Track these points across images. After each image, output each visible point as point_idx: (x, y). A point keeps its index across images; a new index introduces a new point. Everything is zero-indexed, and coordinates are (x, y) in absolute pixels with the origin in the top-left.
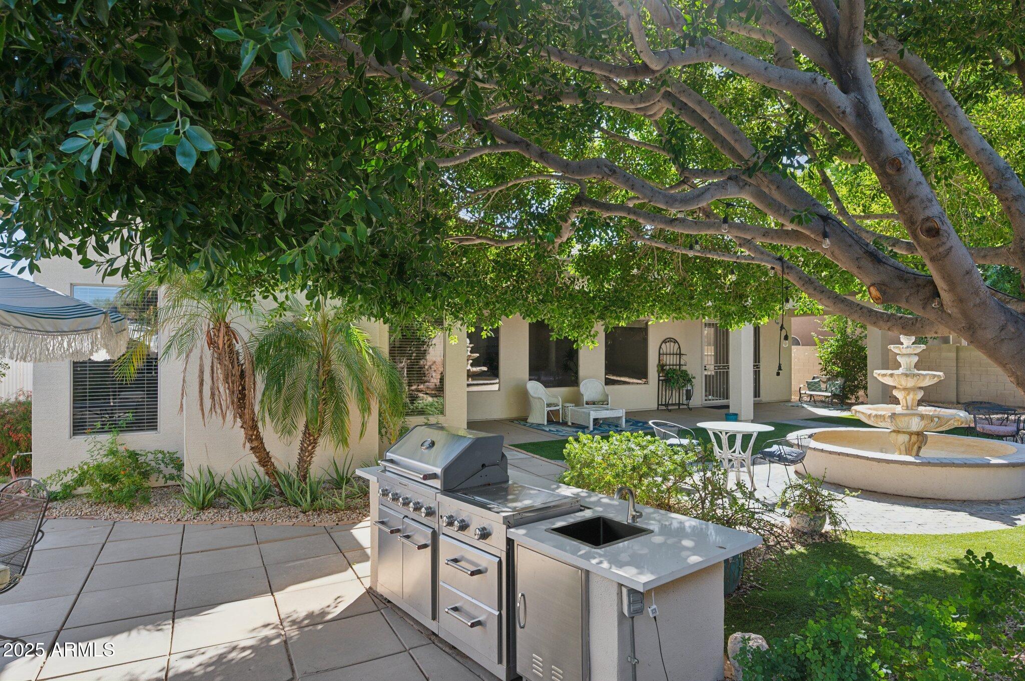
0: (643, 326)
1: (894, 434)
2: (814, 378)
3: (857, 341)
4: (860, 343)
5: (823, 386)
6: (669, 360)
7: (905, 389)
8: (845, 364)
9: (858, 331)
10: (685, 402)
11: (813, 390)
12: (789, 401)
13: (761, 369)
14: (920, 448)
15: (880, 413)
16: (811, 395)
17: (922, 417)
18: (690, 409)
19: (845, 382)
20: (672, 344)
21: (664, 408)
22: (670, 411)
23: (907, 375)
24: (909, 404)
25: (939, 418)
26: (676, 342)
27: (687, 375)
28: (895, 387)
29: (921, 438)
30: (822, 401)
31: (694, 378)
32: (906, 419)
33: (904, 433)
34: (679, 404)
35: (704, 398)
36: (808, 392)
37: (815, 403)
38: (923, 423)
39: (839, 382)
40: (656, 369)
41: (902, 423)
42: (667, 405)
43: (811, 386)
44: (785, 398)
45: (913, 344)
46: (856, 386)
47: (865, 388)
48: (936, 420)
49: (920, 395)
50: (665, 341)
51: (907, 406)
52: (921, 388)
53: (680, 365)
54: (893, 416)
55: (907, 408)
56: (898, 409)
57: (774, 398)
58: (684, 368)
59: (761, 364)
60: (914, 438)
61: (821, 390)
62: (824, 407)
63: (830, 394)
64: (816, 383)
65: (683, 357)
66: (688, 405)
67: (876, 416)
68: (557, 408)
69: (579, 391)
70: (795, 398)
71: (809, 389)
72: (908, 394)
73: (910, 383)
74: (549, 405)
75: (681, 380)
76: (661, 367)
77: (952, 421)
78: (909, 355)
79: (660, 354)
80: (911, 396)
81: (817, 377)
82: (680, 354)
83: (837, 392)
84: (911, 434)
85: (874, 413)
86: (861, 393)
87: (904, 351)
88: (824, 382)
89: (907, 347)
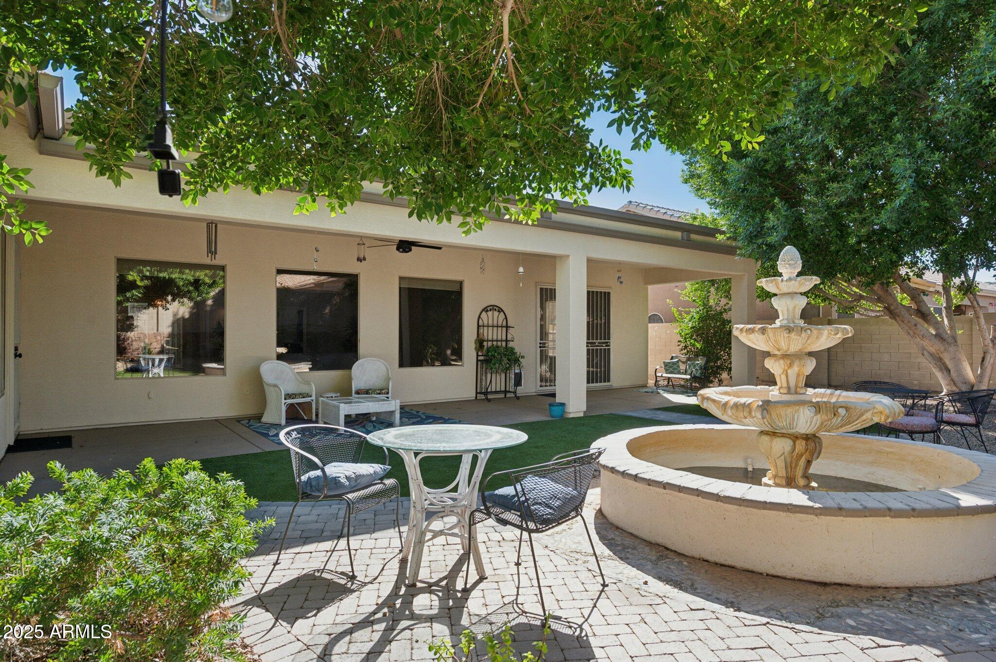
0: (455, 288)
1: (766, 439)
2: (672, 358)
3: (721, 313)
4: (725, 316)
5: (682, 367)
6: (489, 334)
7: (785, 356)
8: (707, 341)
9: (724, 301)
10: (512, 390)
11: (671, 373)
12: (645, 386)
13: (612, 347)
14: (809, 463)
15: (743, 400)
16: (669, 379)
17: (818, 407)
18: (518, 398)
19: (707, 363)
20: (496, 313)
21: (483, 397)
22: (489, 400)
23: (789, 329)
24: (792, 383)
25: (847, 409)
26: (500, 310)
27: (514, 353)
28: (767, 354)
29: (811, 445)
30: (683, 386)
31: (523, 357)
32: (789, 411)
33: (783, 435)
34: (505, 392)
35: (539, 383)
36: (665, 375)
37: (672, 387)
38: (818, 419)
39: (700, 361)
40: (473, 346)
41: (782, 419)
42: (486, 393)
43: (670, 367)
44: (641, 383)
45: (800, 274)
46: (719, 367)
47: (730, 369)
48: (842, 412)
49: (810, 366)
50: (486, 310)
51: (789, 388)
52: (811, 354)
53: (507, 341)
54: (766, 406)
55: (789, 392)
56: (774, 393)
57: (627, 383)
58: (511, 344)
59: (611, 341)
60: (801, 445)
61: (679, 373)
62: (682, 393)
63: (688, 377)
64: (674, 363)
65: (511, 330)
66: (515, 392)
67: (736, 406)
68: (308, 399)
69: (350, 375)
70: (651, 382)
71: (667, 371)
72: (791, 366)
73: (795, 343)
74: (288, 396)
75: (505, 360)
76: (480, 343)
77: (868, 415)
78: (791, 295)
79: (478, 326)
80: (796, 368)
81: (676, 357)
82: (507, 327)
83: (698, 375)
84: (795, 438)
85: (733, 400)
86: (724, 375)
87: (785, 287)
88: (683, 363)
89: (790, 279)
